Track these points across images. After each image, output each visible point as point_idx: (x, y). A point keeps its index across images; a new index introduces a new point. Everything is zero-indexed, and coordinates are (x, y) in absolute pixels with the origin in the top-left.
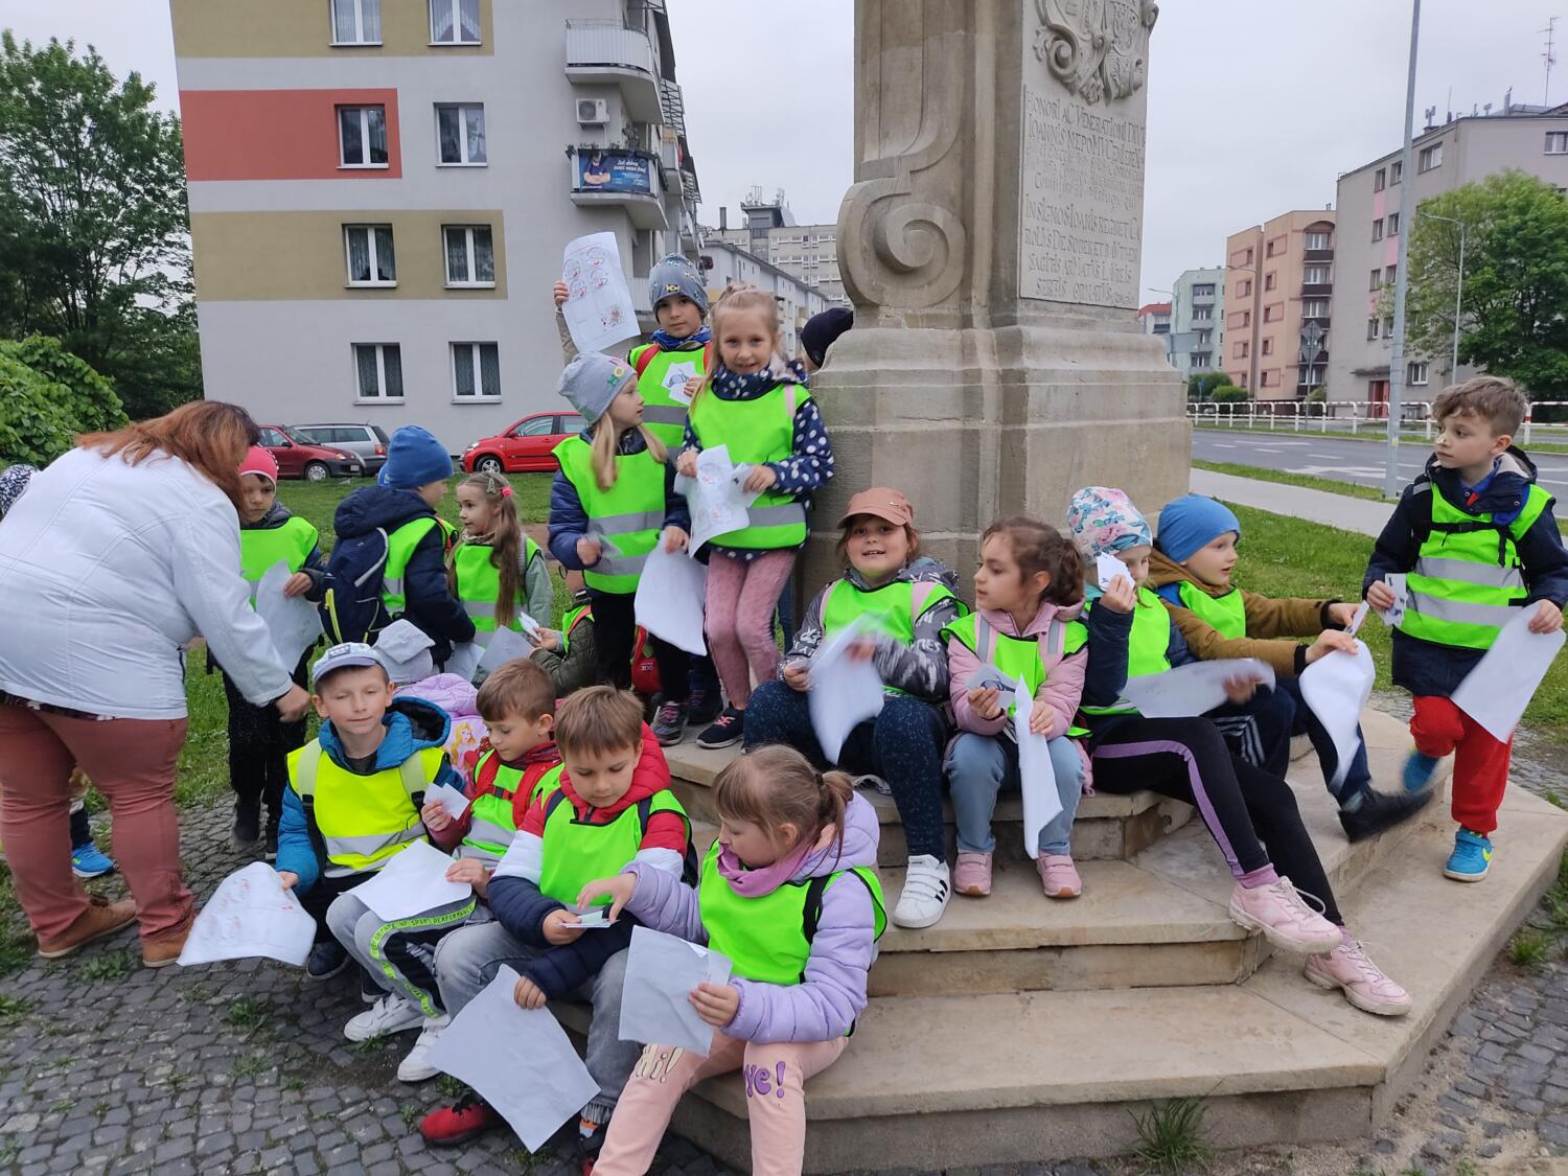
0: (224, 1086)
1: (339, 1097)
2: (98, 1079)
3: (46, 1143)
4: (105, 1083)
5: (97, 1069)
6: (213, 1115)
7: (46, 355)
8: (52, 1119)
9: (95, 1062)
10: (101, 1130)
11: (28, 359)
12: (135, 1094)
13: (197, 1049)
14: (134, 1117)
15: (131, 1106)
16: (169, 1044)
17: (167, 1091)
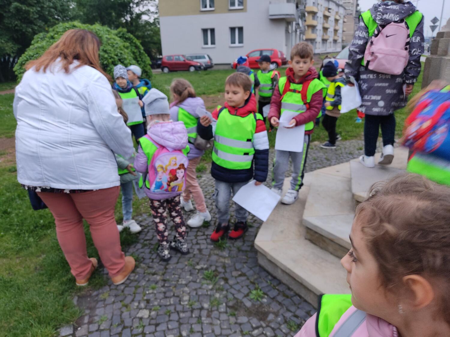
0: (208, 310)
1: (250, 323)
2: (166, 297)
3: (153, 324)
4: (168, 300)
5: (165, 293)
6: (207, 324)
7: (123, 34)
8: (153, 313)
9: (163, 289)
10: (170, 323)
11: (119, 35)
12: (179, 308)
13: (196, 290)
14: (180, 318)
15: (178, 313)
16: (186, 285)
17: (189, 308)
